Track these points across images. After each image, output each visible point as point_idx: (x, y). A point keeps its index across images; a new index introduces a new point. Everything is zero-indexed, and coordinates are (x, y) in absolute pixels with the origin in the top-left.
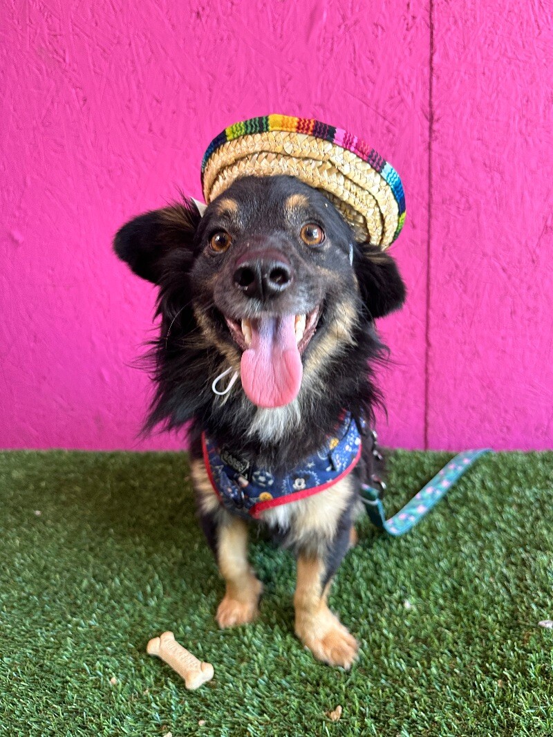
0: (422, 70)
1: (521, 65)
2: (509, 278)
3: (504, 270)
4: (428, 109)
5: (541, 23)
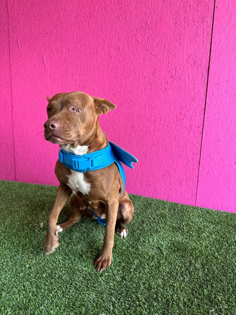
0: (10, 96)
1: (29, 97)
2: (30, 144)
4: (12, 104)
5: (32, 89)
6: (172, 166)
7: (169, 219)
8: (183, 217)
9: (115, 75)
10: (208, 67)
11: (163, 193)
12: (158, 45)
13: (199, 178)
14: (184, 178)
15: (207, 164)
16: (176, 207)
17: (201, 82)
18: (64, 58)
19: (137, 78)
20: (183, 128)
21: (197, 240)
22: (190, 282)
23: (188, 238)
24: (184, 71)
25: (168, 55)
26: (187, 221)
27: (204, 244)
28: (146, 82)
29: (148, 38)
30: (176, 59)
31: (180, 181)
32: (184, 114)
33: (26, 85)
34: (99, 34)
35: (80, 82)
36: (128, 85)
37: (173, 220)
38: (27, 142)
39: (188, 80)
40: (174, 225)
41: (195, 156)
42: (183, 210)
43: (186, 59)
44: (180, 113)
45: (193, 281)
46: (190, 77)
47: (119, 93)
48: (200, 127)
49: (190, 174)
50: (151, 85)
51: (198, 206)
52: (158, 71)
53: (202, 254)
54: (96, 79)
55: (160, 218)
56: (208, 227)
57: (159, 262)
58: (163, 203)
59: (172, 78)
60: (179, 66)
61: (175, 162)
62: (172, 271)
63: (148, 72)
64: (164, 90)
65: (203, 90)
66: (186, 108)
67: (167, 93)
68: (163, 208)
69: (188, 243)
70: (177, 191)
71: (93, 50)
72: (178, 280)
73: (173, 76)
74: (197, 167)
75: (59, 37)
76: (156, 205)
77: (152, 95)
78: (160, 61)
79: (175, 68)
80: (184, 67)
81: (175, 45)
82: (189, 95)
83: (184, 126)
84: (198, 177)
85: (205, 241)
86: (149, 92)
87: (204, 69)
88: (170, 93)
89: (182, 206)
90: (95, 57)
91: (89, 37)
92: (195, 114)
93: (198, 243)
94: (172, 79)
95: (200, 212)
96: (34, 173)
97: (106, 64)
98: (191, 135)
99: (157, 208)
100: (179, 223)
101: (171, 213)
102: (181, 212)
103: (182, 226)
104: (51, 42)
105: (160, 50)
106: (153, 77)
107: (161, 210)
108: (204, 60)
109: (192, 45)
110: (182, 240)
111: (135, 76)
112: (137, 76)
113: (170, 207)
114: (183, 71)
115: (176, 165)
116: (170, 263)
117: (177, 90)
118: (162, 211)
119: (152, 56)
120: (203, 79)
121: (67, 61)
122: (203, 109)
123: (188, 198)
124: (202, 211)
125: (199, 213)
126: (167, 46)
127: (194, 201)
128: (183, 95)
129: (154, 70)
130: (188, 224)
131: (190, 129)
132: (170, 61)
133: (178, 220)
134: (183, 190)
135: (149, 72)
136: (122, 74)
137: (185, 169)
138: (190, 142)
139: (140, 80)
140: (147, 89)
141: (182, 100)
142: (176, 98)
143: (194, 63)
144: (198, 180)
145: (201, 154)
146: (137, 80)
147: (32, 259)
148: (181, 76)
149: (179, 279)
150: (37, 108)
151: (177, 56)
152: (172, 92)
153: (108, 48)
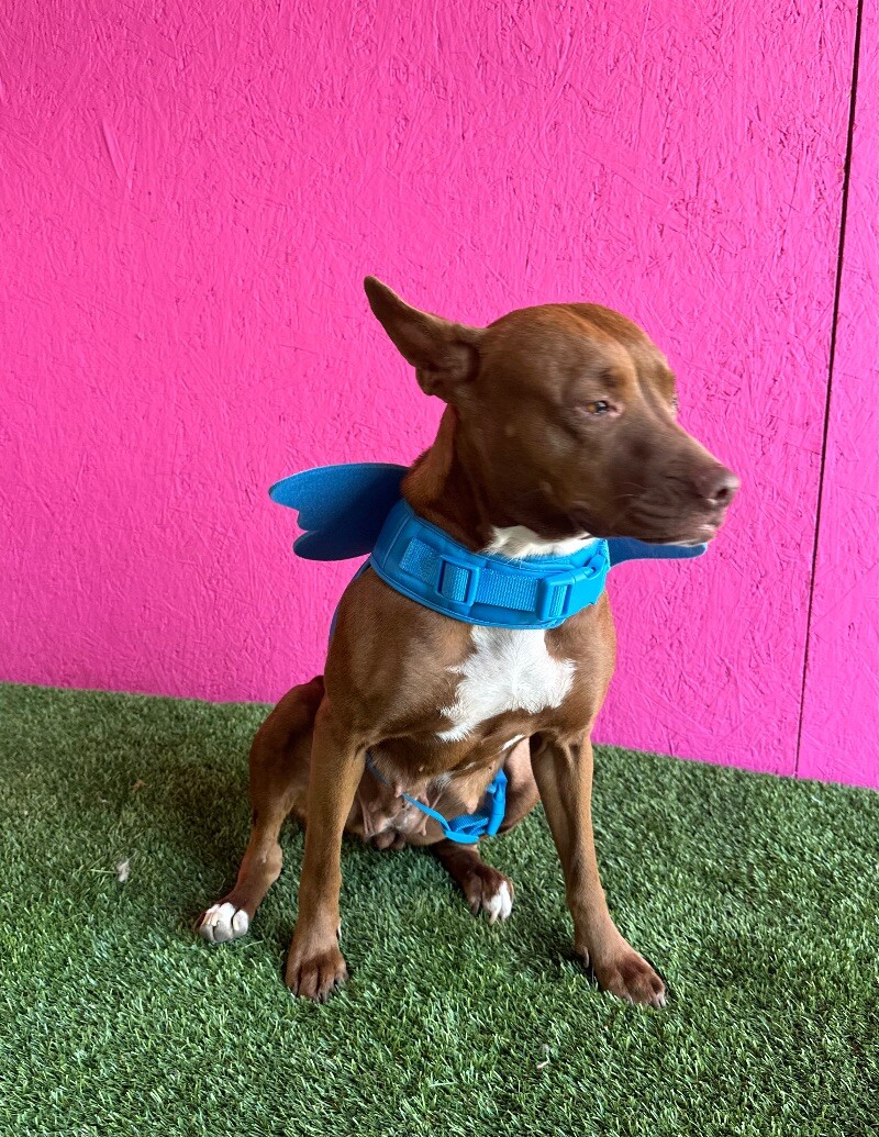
1: (42, 304)
2: (53, 514)
3: (46, 504)
5: (58, 271)
6: (687, 600)
7: (684, 837)
8: (747, 827)
9: (426, 202)
10: (844, 156)
11: (648, 721)
12: (617, 61)
13: (811, 654)
14: (746, 653)
15: (848, 587)
16: (711, 783)
17: (815, 227)
18: (195, 129)
19: (527, 214)
20: (734, 429)
21: (818, 930)
22: (805, 1115)
23: (776, 919)
24: (735, 178)
25: (664, 107)
26: (765, 846)
27: (850, 945)
28: (568, 230)
29: (571, 36)
30: (700, 122)
31: (728, 669)
32: (740, 367)
33: (27, 251)
34: (354, 21)
35: (269, 235)
36: (485, 242)
37: (701, 840)
38: (37, 503)
39: (755, 214)
40: (710, 862)
41: (792, 552)
42: (743, 794)
43: (747, 122)
44: (724, 365)
45: (819, 1110)
46: (765, 203)
47: (446, 280)
48: (813, 424)
49: (768, 634)
50: (588, 242)
51: (808, 777)
52: (618, 180)
53: (847, 990)
54: (344, 218)
55: (643, 834)
56: (861, 870)
57: (661, 1032)
58: (654, 768)
59: (682, 207)
60: (715, 153)
61: (700, 580)
62: (722, 1071)
63: (573, 185)
64: (647, 262)
65: (822, 261)
66: (750, 341)
67: (662, 275)
68: (654, 787)
69: (781, 943)
70: (710, 709)
71: (327, 93)
72: (750, 1107)
73: (687, 199)
74: (803, 604)
75: (173, 38)
76: (620, 776)
77: (596, 284)
78: (626, 133)
79: (694, 165)
80: (734, 160)
81: (695, 60)
82: (761, 280)
83: (741, 421)
84: (807, 646)
85: (855, 933)
86: (583, 272)
87: (827, 166)
88: (676, 275)
89: (739, 778)
90: (336, 122)
91: (307, 35)
92: (789, 367)
93: (826, 942)
94: (684, 212)
95: (820, 803)
96: (69, 643)
97: (385, 152)
98: (775, 461)
99: (628, 788)
100: (729, 853)
101: (691, 810)
102: (735, 804)
103: (744, 870)
104: (140, 60)
105: (626, 84)
106: (597, 204)
107: (646, 797)
108: (827, 127)
109: (769, 61)
110: (753, 930)
111: (518, 204)
112: (526, 202)
113: (686, 782)
114: (732, 175)
115: (705, 593)
116: (709, 1034)
117: (706, 261)
118: (652, 802)
119: (590, 114)
120: (823, 209)
121: (209, 144)
122: (825, 342)
123: (763, 744)
124: (829, 800)
125: (816, 806)
126: (660, 65)
127: (791, 755)
128: (734, 284)
129: (603, 174)
130: (769, 857)
131: (769, 433)
132: (673, 135)
133: (725, 839)
134: (739, 706)
135: (578, 184)
136: (456, 196)
137: (747, 610)
138: (768, 492)
139: (538, 221)
140: (570, 260)
141: (731, 304)
142: (700, 298)
143: (782, 142)
144: (806, 660)
145: (819, 545)
146: (528, 219)
147: (95, 1024)
148: (724, 199)
149: (756, 1105)
150: (82, 356)
151: (702, 111)
152: (686, 271)
153: (393, 80)
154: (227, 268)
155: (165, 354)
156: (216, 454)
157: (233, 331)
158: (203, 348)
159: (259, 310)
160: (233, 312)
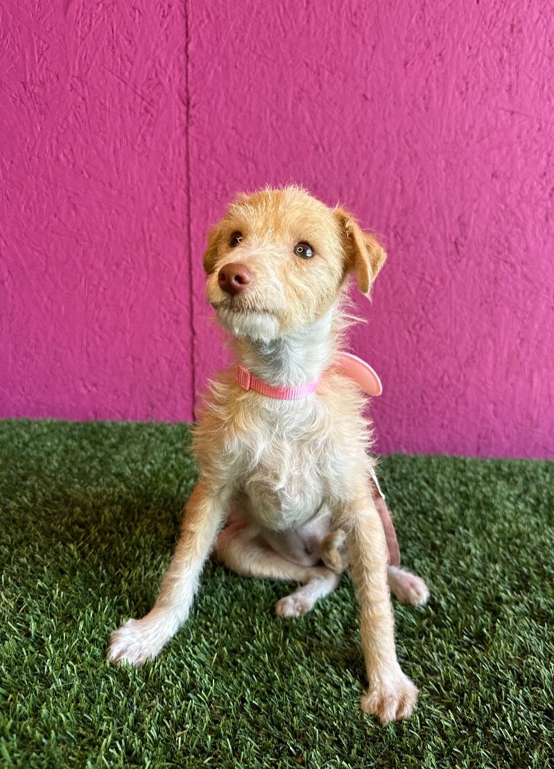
0: (178, 57)
4: (185, 94)
154: (456, 35)
155: (390, 113)
156: (430, 208)
157: (457, 94)
158: (427, 109)
159: (482, 75)
160: (458, 77)
